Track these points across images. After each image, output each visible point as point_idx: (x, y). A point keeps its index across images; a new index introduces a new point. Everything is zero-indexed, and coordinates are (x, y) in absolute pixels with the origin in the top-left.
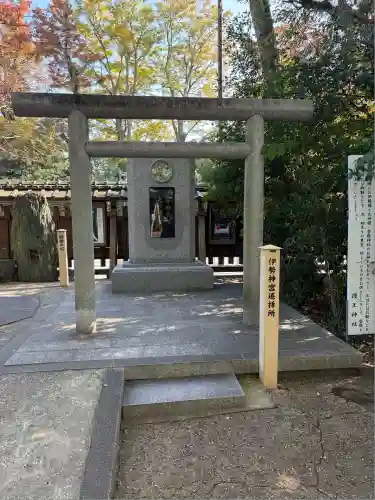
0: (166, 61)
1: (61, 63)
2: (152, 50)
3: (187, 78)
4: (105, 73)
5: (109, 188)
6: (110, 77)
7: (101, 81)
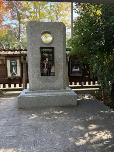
0: (49, 11)
1: (14, 11)
2: (45, 7)
3: (57, 16)
4: (29, 15)
5: (22, 50)
6: (31, 16)
7: (28, 17)
